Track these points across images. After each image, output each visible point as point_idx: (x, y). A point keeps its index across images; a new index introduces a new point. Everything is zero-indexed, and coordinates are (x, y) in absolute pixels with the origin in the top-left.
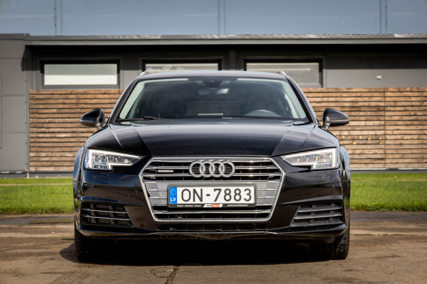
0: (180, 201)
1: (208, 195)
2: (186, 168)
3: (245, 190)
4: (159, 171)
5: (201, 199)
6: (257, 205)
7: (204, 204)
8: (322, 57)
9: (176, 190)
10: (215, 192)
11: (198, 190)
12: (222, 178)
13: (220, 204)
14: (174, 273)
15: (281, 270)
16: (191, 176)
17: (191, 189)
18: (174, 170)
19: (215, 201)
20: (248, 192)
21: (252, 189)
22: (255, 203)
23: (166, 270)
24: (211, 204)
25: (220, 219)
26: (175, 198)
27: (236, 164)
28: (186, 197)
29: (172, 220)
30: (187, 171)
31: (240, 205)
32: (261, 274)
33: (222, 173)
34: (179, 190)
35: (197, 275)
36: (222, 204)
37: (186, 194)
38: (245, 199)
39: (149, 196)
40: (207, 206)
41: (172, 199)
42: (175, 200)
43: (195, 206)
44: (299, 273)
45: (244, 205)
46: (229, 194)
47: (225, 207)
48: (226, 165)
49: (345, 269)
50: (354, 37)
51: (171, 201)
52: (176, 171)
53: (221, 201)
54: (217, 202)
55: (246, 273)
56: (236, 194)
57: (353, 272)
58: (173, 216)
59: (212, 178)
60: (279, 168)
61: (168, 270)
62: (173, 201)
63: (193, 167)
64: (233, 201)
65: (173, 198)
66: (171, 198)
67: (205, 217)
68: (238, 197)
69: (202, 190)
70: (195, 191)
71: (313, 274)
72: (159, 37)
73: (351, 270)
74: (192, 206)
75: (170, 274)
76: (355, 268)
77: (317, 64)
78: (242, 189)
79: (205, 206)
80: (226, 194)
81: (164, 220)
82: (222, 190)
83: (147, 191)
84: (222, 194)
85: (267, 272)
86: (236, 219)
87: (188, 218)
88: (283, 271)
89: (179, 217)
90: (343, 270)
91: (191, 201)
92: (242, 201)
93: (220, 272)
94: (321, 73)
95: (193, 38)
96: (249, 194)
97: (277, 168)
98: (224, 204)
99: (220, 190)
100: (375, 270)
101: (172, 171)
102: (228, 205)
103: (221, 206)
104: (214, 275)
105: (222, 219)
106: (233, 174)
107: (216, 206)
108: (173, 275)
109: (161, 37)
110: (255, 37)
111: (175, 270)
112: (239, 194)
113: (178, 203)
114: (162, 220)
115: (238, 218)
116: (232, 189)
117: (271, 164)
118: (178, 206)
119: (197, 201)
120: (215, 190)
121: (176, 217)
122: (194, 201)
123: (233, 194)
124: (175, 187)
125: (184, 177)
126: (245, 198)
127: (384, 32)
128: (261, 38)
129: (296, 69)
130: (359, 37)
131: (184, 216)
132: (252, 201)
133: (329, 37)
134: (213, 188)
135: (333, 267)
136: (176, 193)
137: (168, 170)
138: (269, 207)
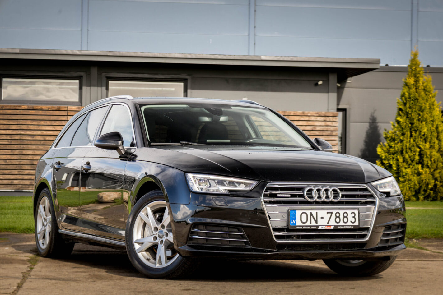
0: (299, 223)
1: (322, 218)
2: (300, 193)
3: (351, 214)
4: (278, 195)
5: (316, 221)
6: (360, 227)
7: (318, 226)
8: (187, 77)
9: (296, 213)
10: (327, 215)
11: (314, 212)
12: (332, 203)
13: (332, 226)
14: (17, 290)
15: (122, 289)
16: (306, 200)
17: (308, 212)
18: (291, 195)
19: (328, 223)
20: (353, 215)
21: (356, 212)
22: (359, 225)
23: (10, 287)
24: (325, 226)
25: (328, 239)
26: (295, 220)
27: (341, 190)
28: (304, 220)
29: (290, 241)
30: (302, 196)
31: (348, 227)
32: (102, 292)
33: (331, 198)
34: (298, 213)
35: (39, 292)
36: (333, 226)
37: (304, 216)
38: (351, 222)
39: (270, 218)
40: (322, 227)
41: (292, 222)
42: (294, 222)
43: (312, 228)
44: (138, 292)
45: (350, 227)
46: (339, 217)
47: (336, 229)
48: (334, 191)
49: (183, 288)
50: (220, 57)
51: (291, 223)
52: (293, 196)
53: (333, 224)
54: (330, 224)
55: (87, 291)
56: (344, 217)
57: (190, 291)
58: (289, 237)
59: (324, 203)
60: (373, 194)
61: (12, 288)
62: (293, 223)
63: (307, 192)
64: (342, 223)
65: (293, 220)
66: (291, 220)
67: (316, 238)
68: (345, 220)
69: (317, 213)
70: (311, 214)
71: (151, 293)
72: (18, 51)
73: (189, 290)
74: (309, 228)
75: (13, 291)
76: (193, 288)
77: (182, 84)
78: (349, 212)
79: (320, 228)
80: (337, 217)
81: (283, 240)
82: (333, 213)
83: (268, 214)
84: (334, 217)
85: (108, 290)
86: (342, 239)
87: (302, 238)
88: (124, 289)
89: (294, 238)
90: (181, 289)
91: (308, 224)
92: (349, 223)
93: (62, 290)
94: (186, 93)
95: (53, 52)
96: (354, 217)
97: (371, 194)
98: (335, 226)
99: (332, 213)
100: (212, 289)
101: (289, 196)
102: (338, 227)
103: (332, 227)
104: (56, 292)
105: (330, 239)
106: (340, 199)
107: (328, 228)
108: (16, 292)
109: (20, 51)
110: (118, 54)
111: (19, 287)
112: (347, 217)
113: (297, 224)
114: (281, 240)
115: (343, 239)
116: (342, 212)
117: (366, 190)
118: (297, 227)
119: (313, 223)
120: (328, 213)
121: (291, 238)
122: (311, 223)
123: (342, 217)
124: (295, 210)
125: (299, 201)
126: (351, 220)
127: (252, 54)
128: (124, 55)
129: (160, 89)
130: (225, 58)
131: (298, 237)
132: (357, 223)
133: (194, 57)
134: (326, 211)
135: (172, 287)
136: (296, 216)
137: (286, 194)
138: (367, 229)
